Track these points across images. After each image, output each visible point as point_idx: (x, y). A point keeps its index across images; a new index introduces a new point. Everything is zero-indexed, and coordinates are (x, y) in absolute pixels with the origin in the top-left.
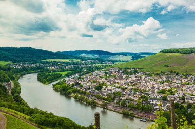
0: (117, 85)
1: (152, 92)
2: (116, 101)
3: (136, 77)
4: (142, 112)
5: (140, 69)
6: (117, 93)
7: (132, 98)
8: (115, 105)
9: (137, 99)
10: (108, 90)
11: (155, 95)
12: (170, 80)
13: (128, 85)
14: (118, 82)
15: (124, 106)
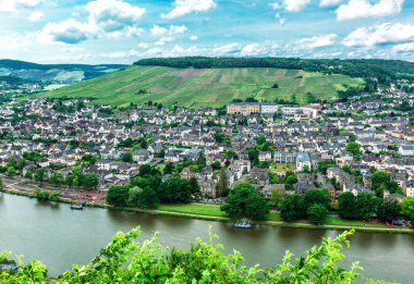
0: (36, 136)
1: (107, 145)
2: (25, 172)
3: (80, 117)
4: (78, 190)
5: (91, 99)
6: (33, 154)
7: (63, 161)
8: (23, 180)
9: (74, 163)
10: (14, 148)
11: (111, 152)
12: (146, 119)
13: (61, 134)
14: (40, 129)
15: (42, 180)
